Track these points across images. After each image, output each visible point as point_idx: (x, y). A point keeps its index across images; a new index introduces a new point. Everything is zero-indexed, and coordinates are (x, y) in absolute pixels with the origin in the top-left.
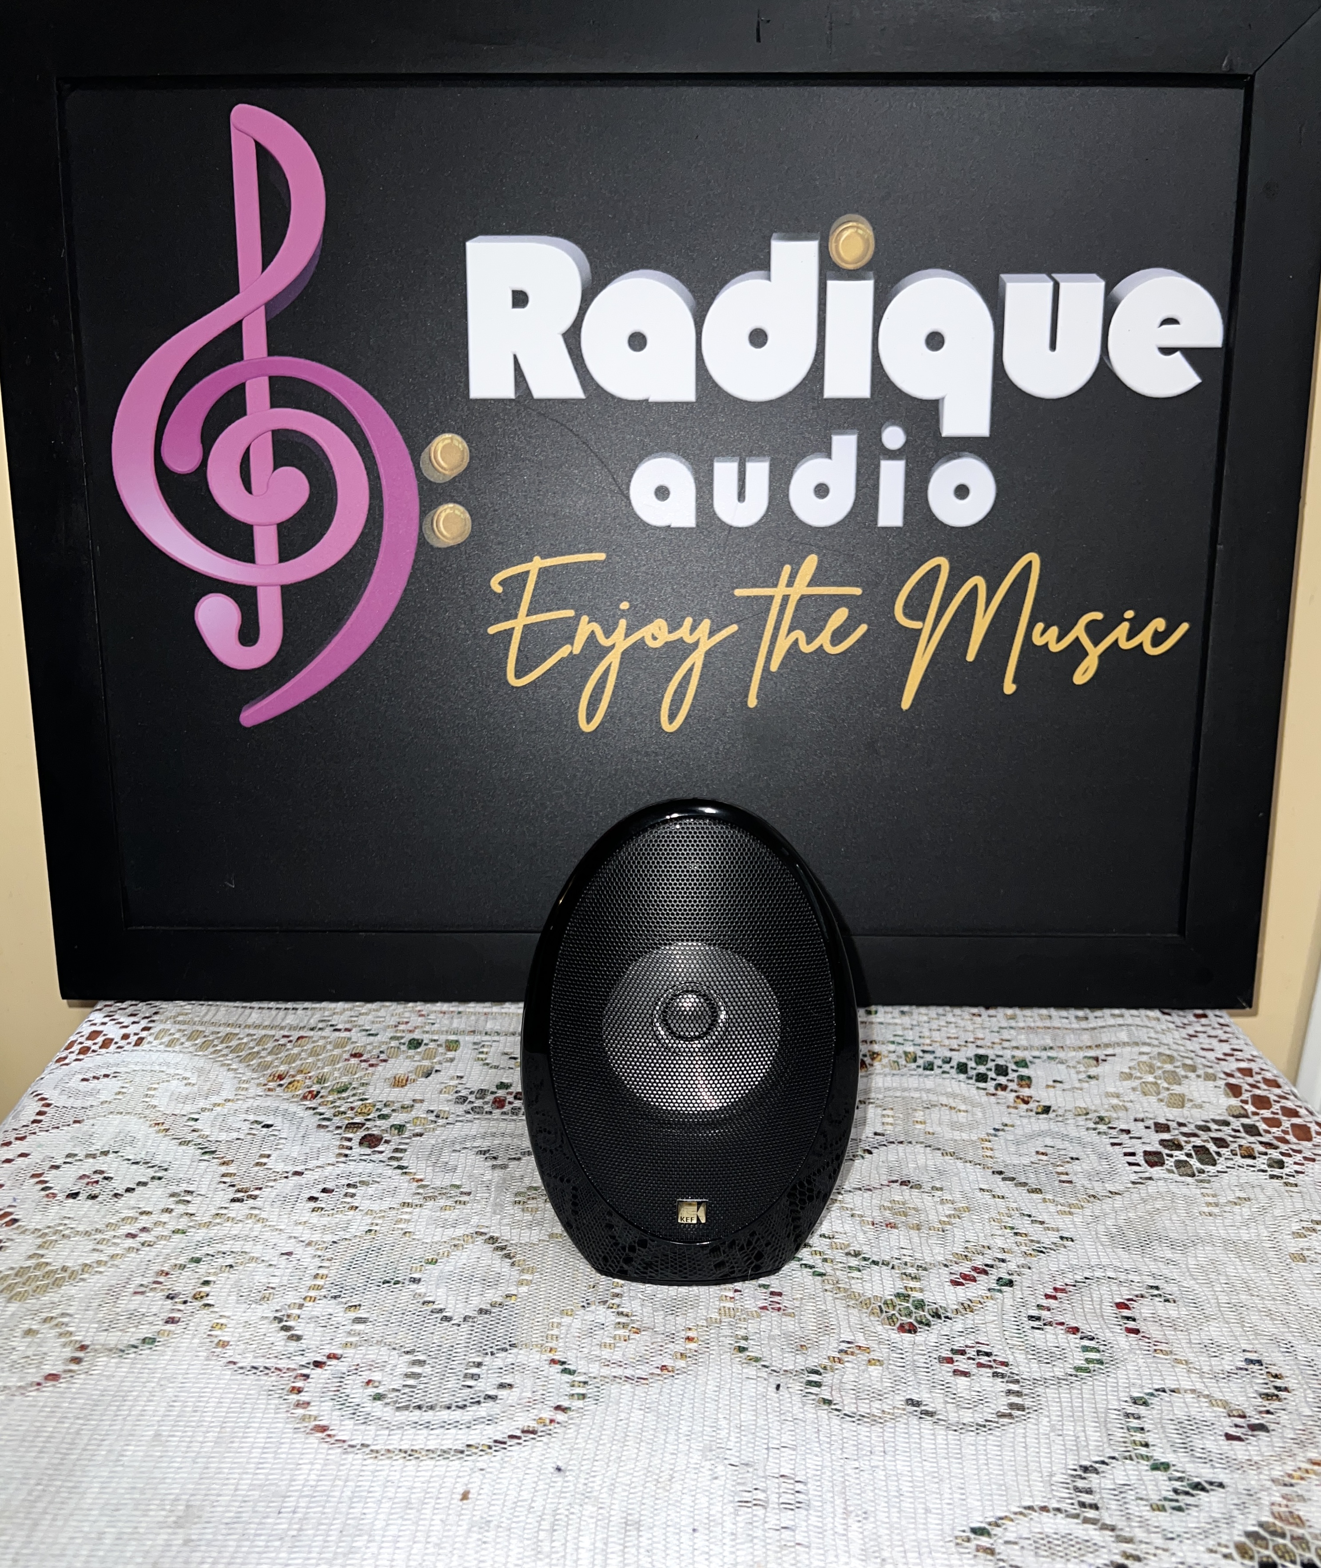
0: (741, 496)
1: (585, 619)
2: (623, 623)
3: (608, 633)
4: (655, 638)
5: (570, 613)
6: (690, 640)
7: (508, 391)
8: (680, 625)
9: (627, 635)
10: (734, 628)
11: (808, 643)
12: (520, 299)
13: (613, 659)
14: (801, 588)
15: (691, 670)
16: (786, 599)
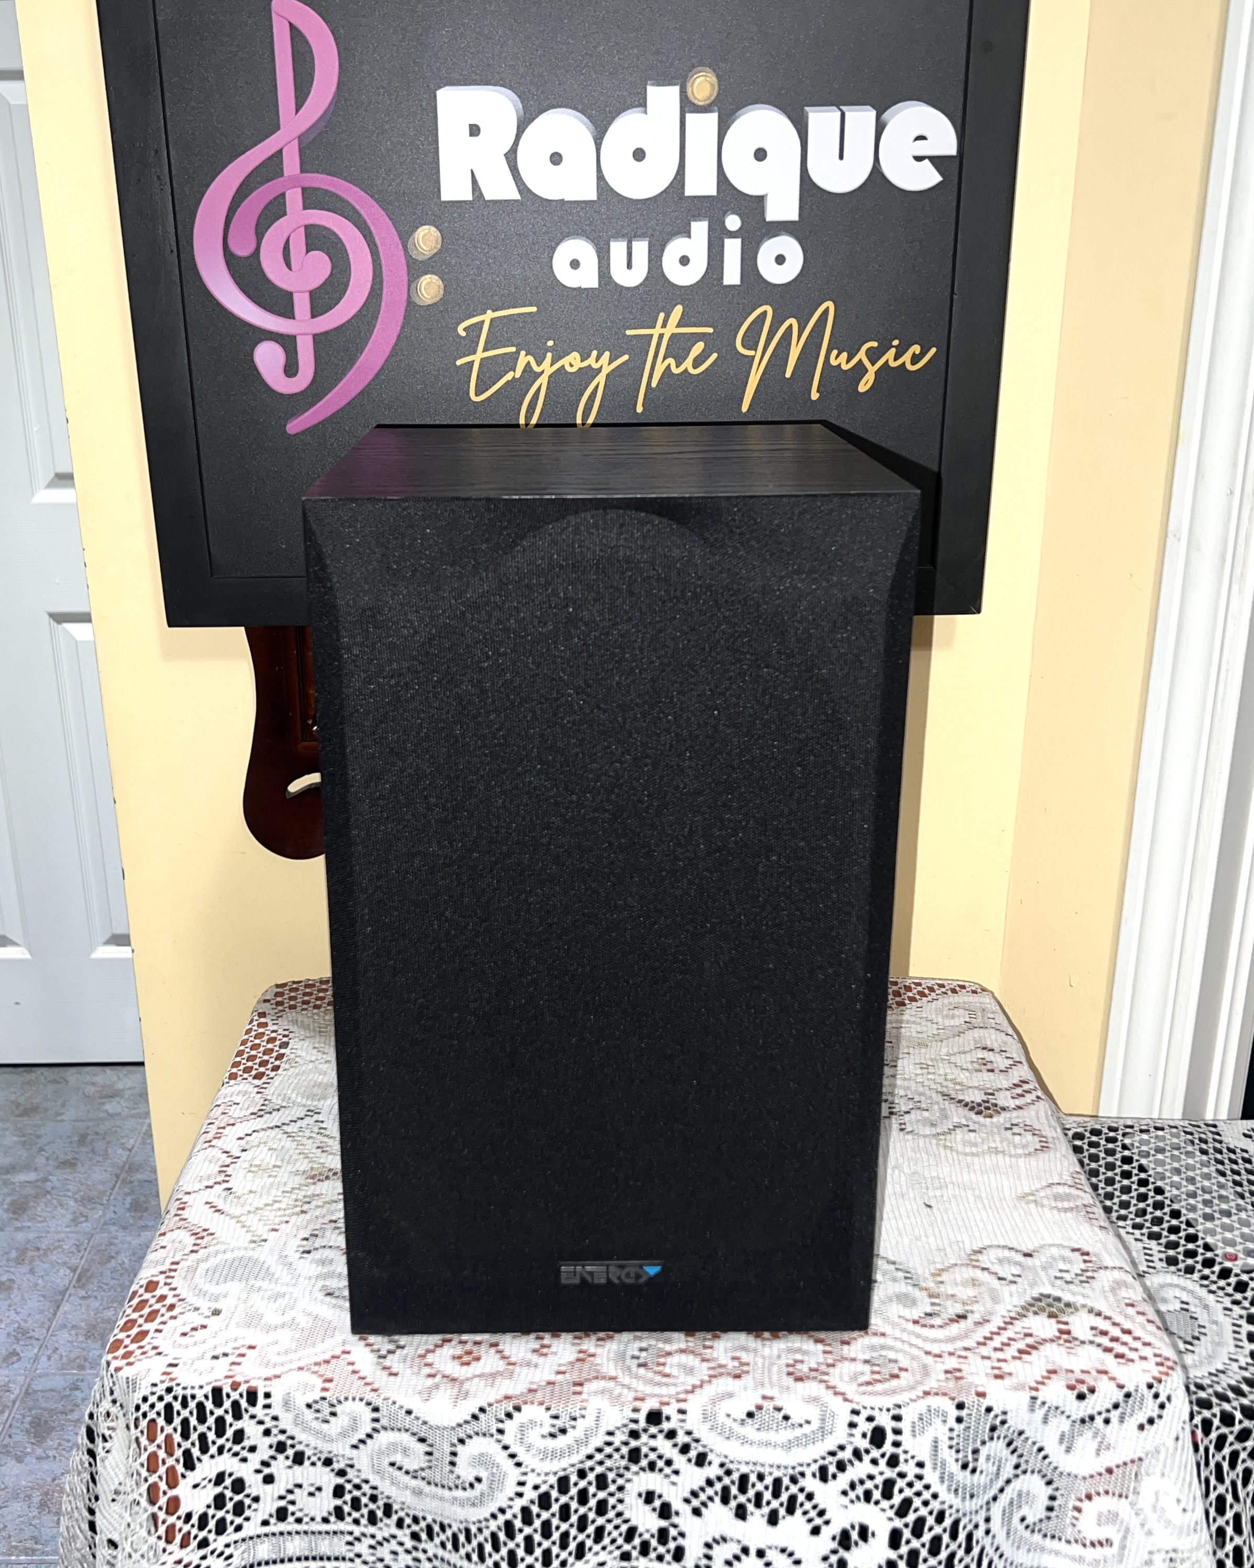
0: (629, 266)
1: (523, 353)
2: (549, 355)
3: (539, 363)
4: (571, 365)
5: (513, 349)
6: (596, 366)
7: (468, 196)
8: (589, 356)
9: (552, 365)
10: (626, 357)
11: (677, 366)
12: (474, 130)
13: (543, 381)
14: (672, 328)
15: (597, 387)
16: (661, 336)
